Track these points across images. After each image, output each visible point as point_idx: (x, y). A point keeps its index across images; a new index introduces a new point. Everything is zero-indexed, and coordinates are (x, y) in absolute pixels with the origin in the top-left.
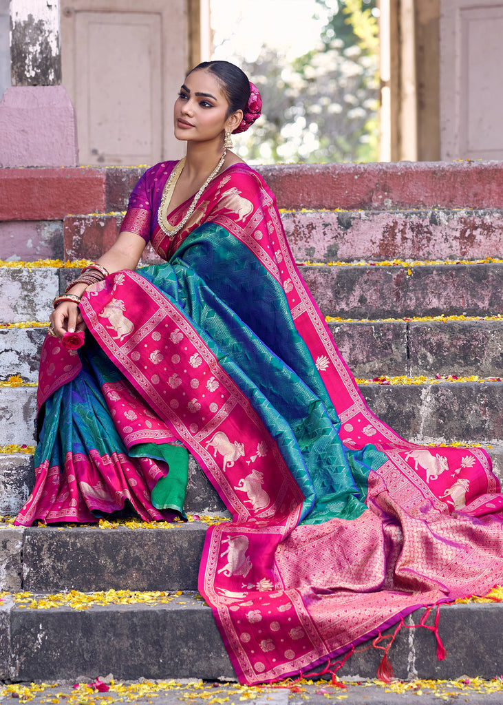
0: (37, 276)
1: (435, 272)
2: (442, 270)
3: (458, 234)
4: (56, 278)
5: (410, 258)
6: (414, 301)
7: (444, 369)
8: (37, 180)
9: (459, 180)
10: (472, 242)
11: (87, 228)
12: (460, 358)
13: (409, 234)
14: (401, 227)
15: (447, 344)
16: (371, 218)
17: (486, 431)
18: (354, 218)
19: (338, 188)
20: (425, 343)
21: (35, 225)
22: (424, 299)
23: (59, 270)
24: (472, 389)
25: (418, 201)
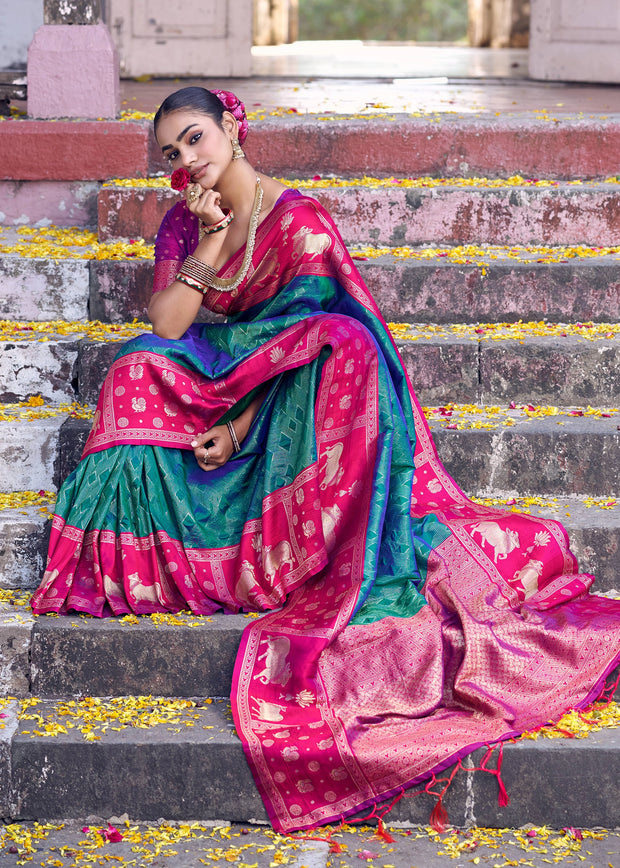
0: (65, 269)
1: (513, 273)
2: (522, 270)
3: (541, 217)
4: (86, 272)
5: (487, 242)
6: (488, 305)
7: (520, 397)
8: (71, 135)
9: (544, 143)
10: (556, 226)
11: (124, 203)
12: (538, 384)
13: (486, 216)
14: (478, 208)
15: (523, 368)
16: (444, 196)
17: (564, 484)
18: (424, 197)
19: (408, 150)
20: (499, 367)
21: (68, 185)
22: (500, 302)
23: (89, 263)
24: (549, 437)
25: (499, 166)
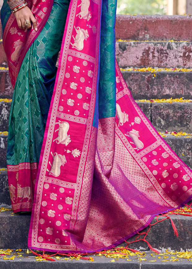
1: (168, 76)
2: (171, 75)
3: (182, 55)
5: (157, 66)
6: (156, 91)
7: (170, 128)
9: (184, 25)
10: (189, 59)
12: (178, 122)
13: (156, 54)
14: (152, 50)
15: (172, 115)
16: (136, 45)
17: (190, 163)
18: (127, 45)
19: (121, 28)
20: (160, 114)
22: (162, 89)
24: (182, 141)
25: (163, 36)
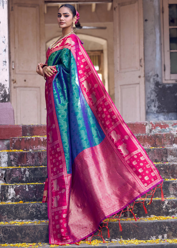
0: (2, 154)
4: (7, 155)
8: (3, 128)
11: (16, 141)
21: (2, 141)
23: (8, 152)
